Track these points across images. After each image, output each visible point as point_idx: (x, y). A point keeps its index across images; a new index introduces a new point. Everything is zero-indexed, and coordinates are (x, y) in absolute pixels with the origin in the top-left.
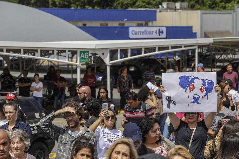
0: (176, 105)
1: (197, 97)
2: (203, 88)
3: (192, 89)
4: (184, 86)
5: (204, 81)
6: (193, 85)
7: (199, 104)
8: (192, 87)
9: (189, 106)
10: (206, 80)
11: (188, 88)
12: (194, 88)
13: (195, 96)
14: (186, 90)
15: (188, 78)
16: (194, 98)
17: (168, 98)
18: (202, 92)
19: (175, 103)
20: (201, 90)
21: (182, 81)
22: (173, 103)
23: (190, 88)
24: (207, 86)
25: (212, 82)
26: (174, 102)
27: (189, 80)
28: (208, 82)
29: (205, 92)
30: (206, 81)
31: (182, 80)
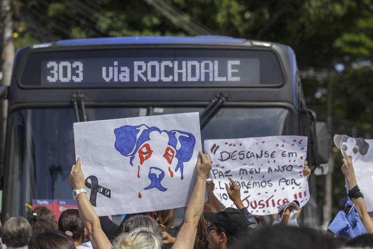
0: (109, 196)
1: (158, 173)
2: (170, 152)
3: (144, 156)
4: (126, 150)
5: (171, 134)
6: (147, 146)
7: (164, 190)
8: (144, 150)
9: (140, 196)
10: (177, 133)
11: (137, 154)
12: (150, 152)
13: (153, 171)
14: (132, 159)
15: (134, 129)
16: (151, 176)
17: (89, 181)
18: (170, 162)
19: (106, 192)
20: (166, 155)
21: (122, 139)
22: (103, 193)
23: (141, 153)
24: (179, 146)
25: (191, 135)
26: (104, 189)
27: (138, 136)
28: (180, 137)
29: (175, 161)
30: (178, 135)
31: (121, 136)
